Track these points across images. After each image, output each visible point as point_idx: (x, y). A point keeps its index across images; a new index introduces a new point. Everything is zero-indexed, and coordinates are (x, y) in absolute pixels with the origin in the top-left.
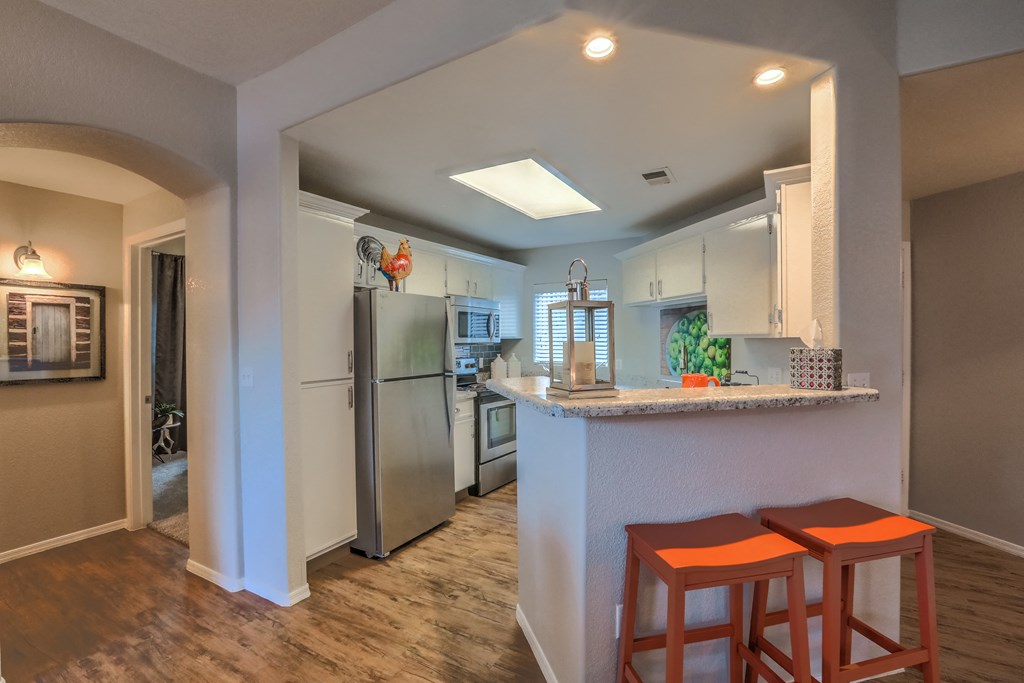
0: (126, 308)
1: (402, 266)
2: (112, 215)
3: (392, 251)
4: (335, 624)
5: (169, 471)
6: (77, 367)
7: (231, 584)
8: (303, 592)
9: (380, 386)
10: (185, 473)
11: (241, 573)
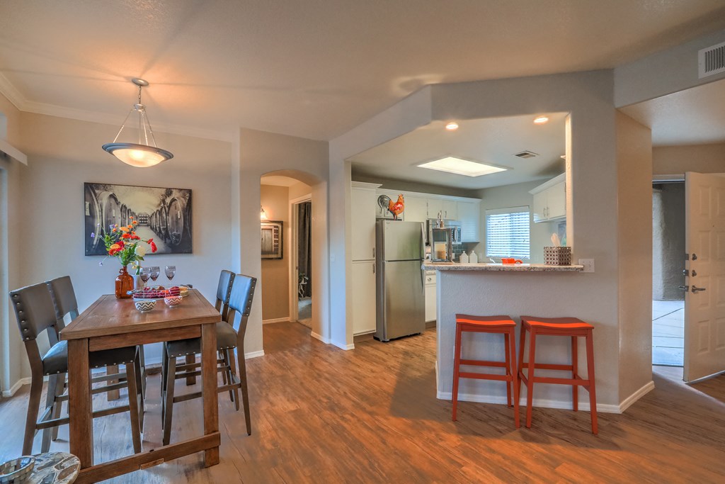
0: (290, 230)
1: (398, 208)
2: (285, 191)
3: (394, 200)
4: (362, 357)
5: (303, 304)
6: (275, 254)
7: (326, 340)
8: (352, 346)
9: (386, 263)
10: (310, 305)
11: (330, 337)
